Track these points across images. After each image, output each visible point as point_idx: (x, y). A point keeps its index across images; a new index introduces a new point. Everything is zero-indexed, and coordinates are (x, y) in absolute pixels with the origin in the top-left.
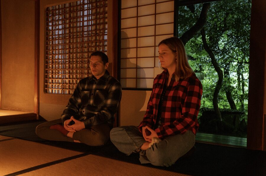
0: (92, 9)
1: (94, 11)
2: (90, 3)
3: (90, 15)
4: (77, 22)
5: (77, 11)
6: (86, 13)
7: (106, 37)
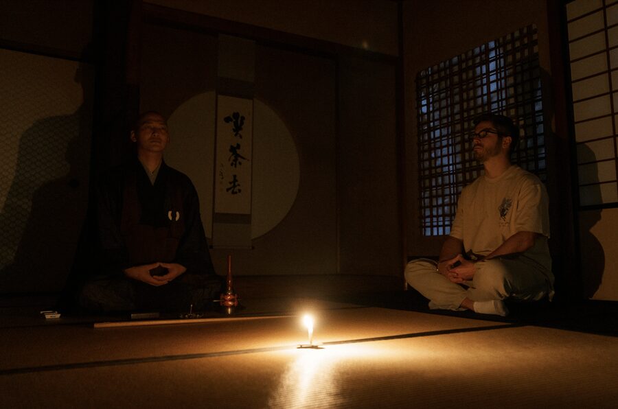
0: (505, 57)
1: (510, 59)
2: (499, 47)
3: (503, 68)
4: (475, 88)
5: (474, 66)
6: (492, 66)
7: (538, 107)
